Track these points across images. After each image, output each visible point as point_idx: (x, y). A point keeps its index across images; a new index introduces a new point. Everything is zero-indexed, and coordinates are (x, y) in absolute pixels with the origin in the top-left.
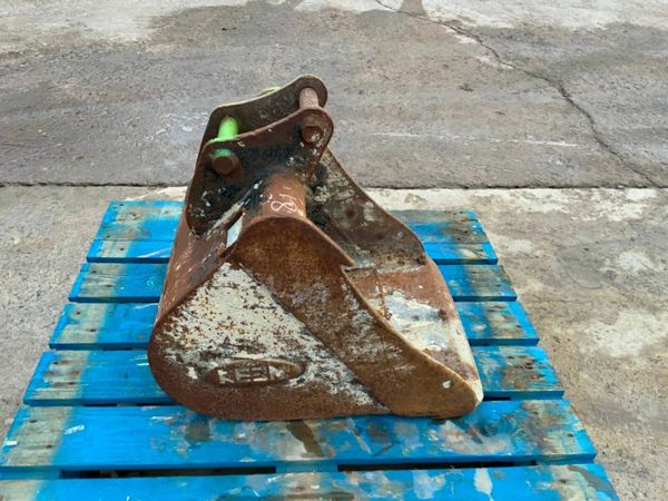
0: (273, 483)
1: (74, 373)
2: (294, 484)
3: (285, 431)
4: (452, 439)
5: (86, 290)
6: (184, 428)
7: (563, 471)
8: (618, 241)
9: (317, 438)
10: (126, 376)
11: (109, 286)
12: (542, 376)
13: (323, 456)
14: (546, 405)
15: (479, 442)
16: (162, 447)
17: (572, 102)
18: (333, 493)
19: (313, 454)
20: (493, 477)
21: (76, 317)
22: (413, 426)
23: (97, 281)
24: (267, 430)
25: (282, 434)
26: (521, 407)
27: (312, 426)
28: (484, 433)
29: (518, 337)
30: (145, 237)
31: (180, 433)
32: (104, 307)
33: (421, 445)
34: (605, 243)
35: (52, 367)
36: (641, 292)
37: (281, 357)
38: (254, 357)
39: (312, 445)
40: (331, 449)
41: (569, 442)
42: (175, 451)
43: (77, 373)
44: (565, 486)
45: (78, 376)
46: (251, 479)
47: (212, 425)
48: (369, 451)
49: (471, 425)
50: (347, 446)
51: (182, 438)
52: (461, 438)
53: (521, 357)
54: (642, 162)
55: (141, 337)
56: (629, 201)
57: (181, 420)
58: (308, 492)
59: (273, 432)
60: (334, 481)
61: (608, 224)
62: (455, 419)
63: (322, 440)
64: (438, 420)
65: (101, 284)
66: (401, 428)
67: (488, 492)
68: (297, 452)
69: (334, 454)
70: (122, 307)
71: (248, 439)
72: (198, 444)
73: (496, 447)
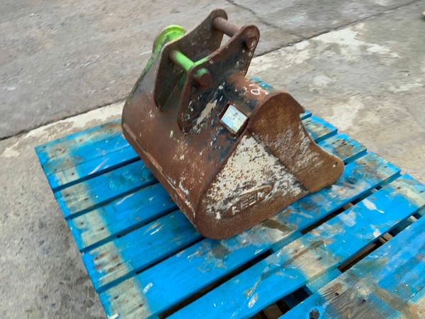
0: (281, 256)
1: (115, 258)
2: (291, 251)
3: (263, 228)
4: (341, 193)
5: (73, 208)
6: (210, 253)
7: (395, 184)
9: (282, 223)
10: (150, 244)
11: (86, 199)
12: (353, 146)
13: (292, 230)
14: (366, 158)
15: (353, 188)
16: (208, 269)
17: (236, 4)
18: (313, 245)
19: (286, 232)
20: (372, 200)
21: (83, 226)
22: (320, 195)
23: (76, 199)
24: (254, 232)
25: (264, 230)
26: (356, 164)
27: (275, 218)
28: (352, 183)
29: (329, 132)
30: (82, 161)
31: (210, 257)
32: (95, 212)
33: (331, 202)
35: (96, 262)
37: (263, 185)
38: (250, 190)
39: (283, 228)
40: (293, 225)
41: (387, 170)
42: (216, 268)
43: (117, 257)
44: (401, 190)
45: (119, 258)
46: (269, 259)
47: (224, 244)
48: (311, 217)
49: (343, 182)
50: (299, 220)
51: (215, 259)
52: (344, 190)
53: (338, 141)
54: (292, 28)
55: (138, 218)
56: (300, 51)
57: (205, 250)
58: (301, 251)
59: (258, 231)
60: (308, 239)
61: (298, 66)
62: (334, 184)
63: (286, 223)
64: (328, 187)
65: (79, 200)
66: (315, 199)
67: (375, 208)
68: (279, 235)
69: (297, 227)
70: (108, 208)
71: (248, 242)
72: (226, 257)
73: (361, 187)
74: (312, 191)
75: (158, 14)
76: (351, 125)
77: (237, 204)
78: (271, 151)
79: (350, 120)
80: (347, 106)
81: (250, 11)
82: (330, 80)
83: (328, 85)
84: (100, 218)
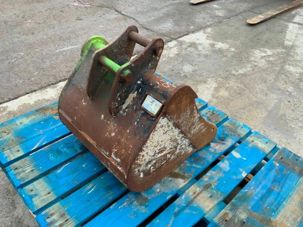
0: (185, 198)
1: (62, 216)
2: (191, 193)
3: (170, 179)
4: (217, 148)
5: (22, 179)
6: (135, 203)
7: (250, 139)
8: (179, 63)
9: (182, 174)
10: (88, 201)
11: (32, 171)
12: (219, 115)
13: (189, 178)
14: (229, 122)
15: (224, 144)
16: (136, 215)
17: (123, 14)
18: (204, 187)
19: (186, 179)
20: (237, 151)
21: (33, 193)
22: (204, 151)
23: (23, 171)
24: (164, 183)
25: (171, 180)
26: (223, 127)
27: (177, 171)
28: (223, 140)
29: (202, 106)
30: (24, 140)
31: (136, 205)
32: (41, 180)
33: (211, 155)
34: (176, 66)
35: (48, 221)
36: (198, 78)
37: (171, 149)
38: (162, 154)
39: (183, 177)
40: (190, 174)
41: (243, 129)
42: (141, 213)
43: (64, 214)
44: (254, 142)
45: (66, 216)
46: (177, 202)
47: (144, 194)
48: (200, 167)
49: (217, 140)
50: (193, 170)
51: (139, 207)
52: (219, 146)
53: (209, 112)
55: (75, 182)
57: (131, 201)
58: (198, 192)
59: (167, 182)
60: (201, 183)
61: (171, 58)
62: (212, 142)
63: (184, 173)
64: (208, 145)
65: (27, 172)
66: (201, 154)
67: (240, 157)
68: (181, 183)
69: (192, 175)
70: (51, 176)
71: (161, 191)
72: (147, 204)
73: (229, 143)
74: (199, 148)
75: (66, 21)
76: (211, 98)
77: (154, 165)
78: (177, 126)
79: (210, 95)
80: (207, 85)
81: (134, 19)
82: (193, 68)
83: (193, 71)
84: (46, 185)
